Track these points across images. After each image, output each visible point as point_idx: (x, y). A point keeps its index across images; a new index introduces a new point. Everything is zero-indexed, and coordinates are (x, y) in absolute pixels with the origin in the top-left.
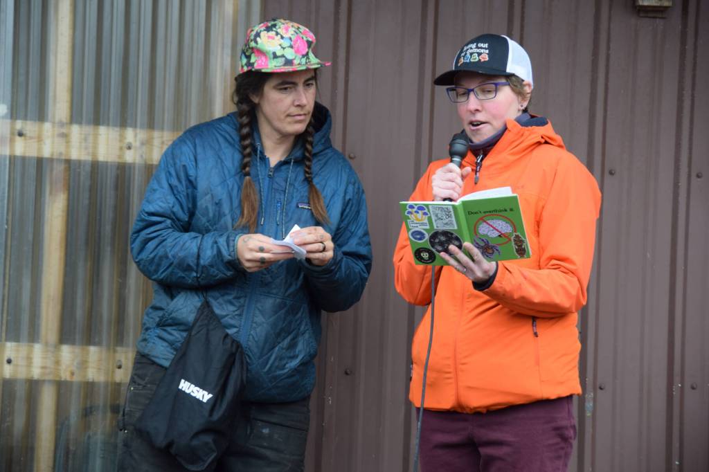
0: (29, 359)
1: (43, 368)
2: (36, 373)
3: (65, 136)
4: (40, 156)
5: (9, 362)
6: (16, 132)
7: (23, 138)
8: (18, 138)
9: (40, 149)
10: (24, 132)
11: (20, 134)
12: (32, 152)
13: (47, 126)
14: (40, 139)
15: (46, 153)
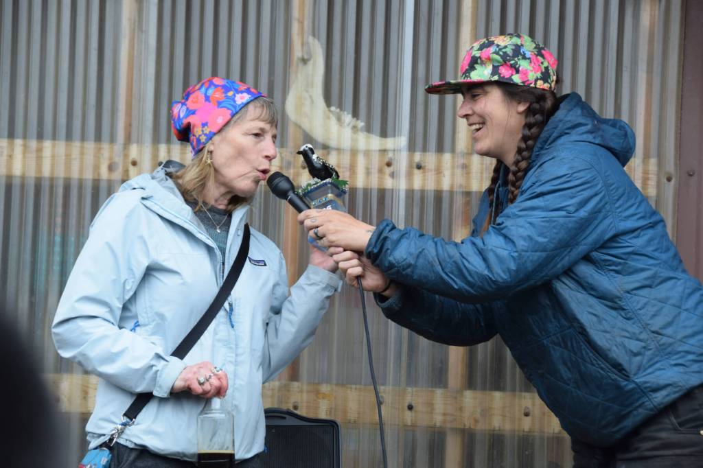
0: (430, 405)
1: (445, 414)
2: (438, 420)
3: (466, 167)
4: (439, 189)
5: (410, 408)
6: (415, 165)
7: (421, 171)
8: (416, 171)
9: (438, 181)
10: (423, 165)
11: (419, 167)
12: (431, 186)
13: (447, 157)
14: (439, 171)
15: (446, 185)
